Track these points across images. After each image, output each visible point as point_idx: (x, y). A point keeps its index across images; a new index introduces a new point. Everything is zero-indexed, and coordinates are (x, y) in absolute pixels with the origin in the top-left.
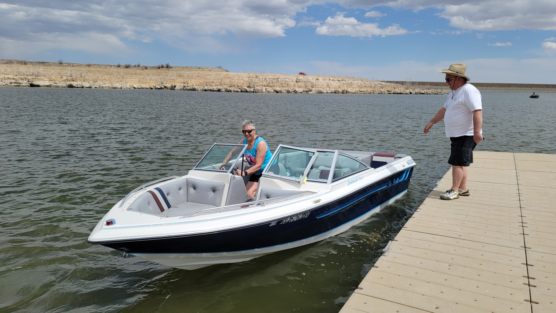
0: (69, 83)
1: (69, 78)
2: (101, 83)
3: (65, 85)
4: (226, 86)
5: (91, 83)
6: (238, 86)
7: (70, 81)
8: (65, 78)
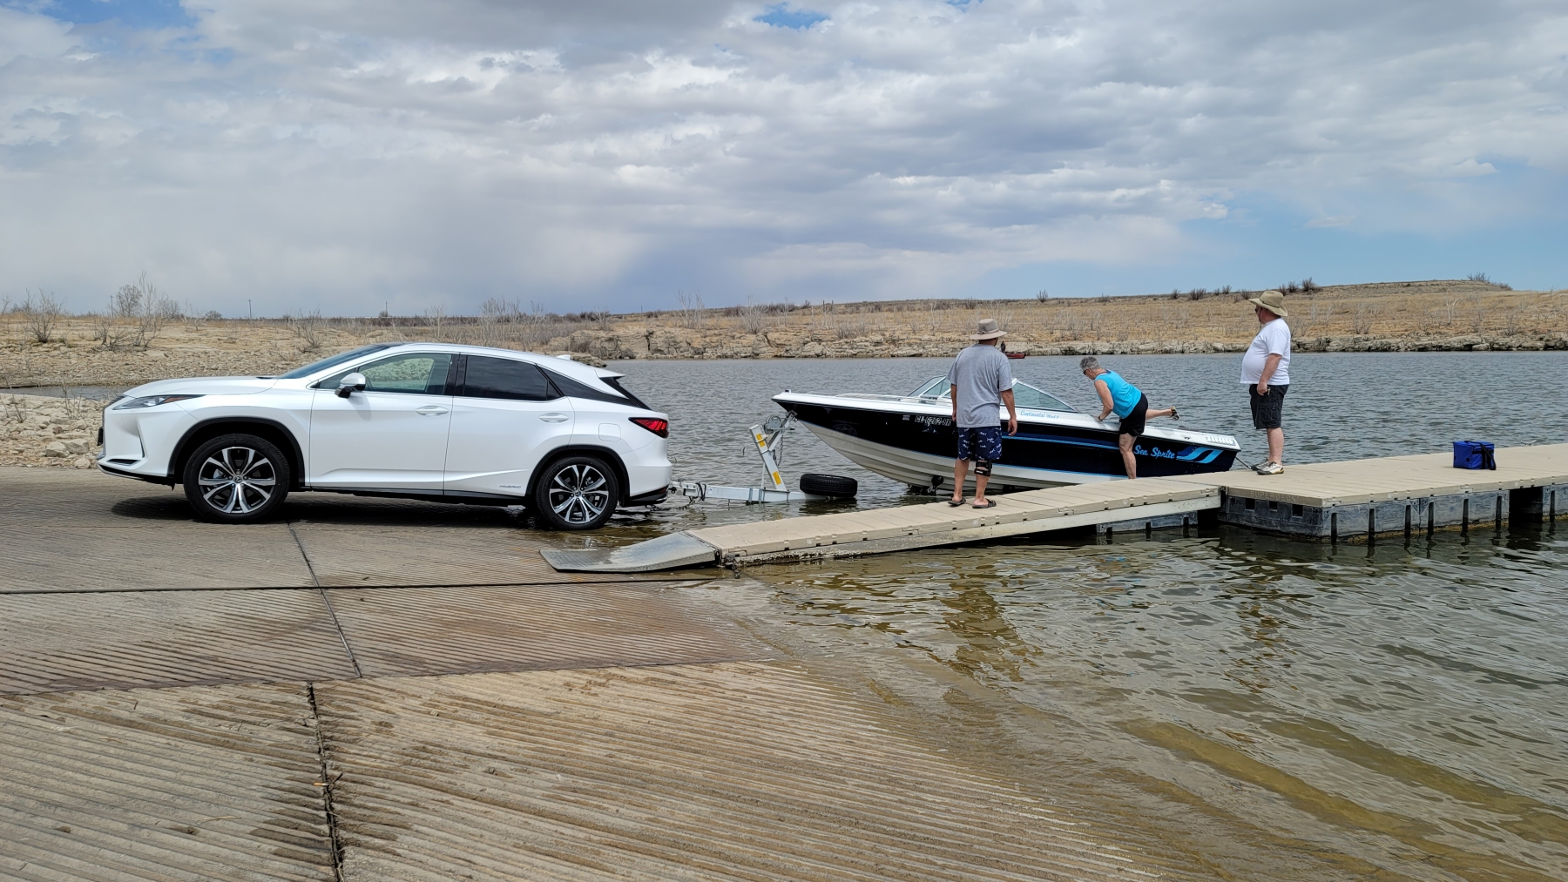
0: (1065, 345)
1: (1068, 333)
2: (1135, 342)
3: (1059, 350)
4: (1493, 333)
5: (1114, 341)
6: (1535, 332)
7: (1068, 340)
8: (1058, 334)
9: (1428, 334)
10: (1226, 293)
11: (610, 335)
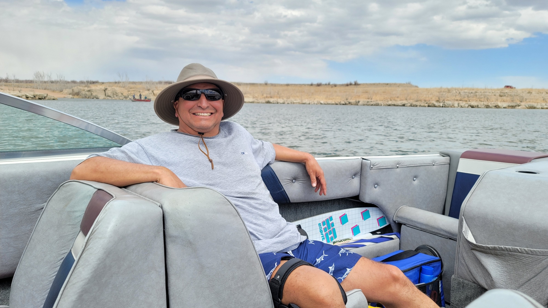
3: (264, 101)
4: (412, 101)
6: (425, 101)
7: (269, 98)
8: (265, 95)
9: (391, 100)
10: (329, 84)
11: (89, 89)
